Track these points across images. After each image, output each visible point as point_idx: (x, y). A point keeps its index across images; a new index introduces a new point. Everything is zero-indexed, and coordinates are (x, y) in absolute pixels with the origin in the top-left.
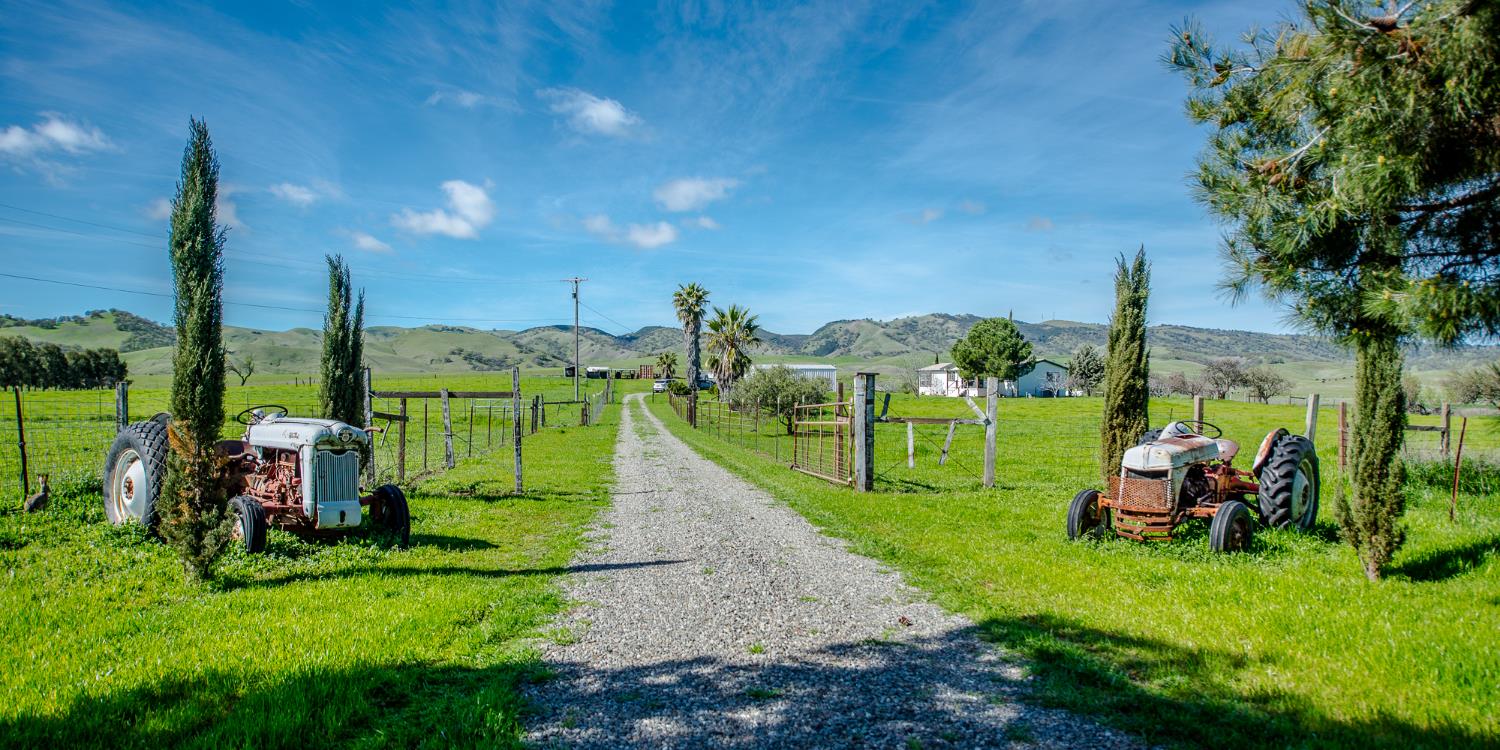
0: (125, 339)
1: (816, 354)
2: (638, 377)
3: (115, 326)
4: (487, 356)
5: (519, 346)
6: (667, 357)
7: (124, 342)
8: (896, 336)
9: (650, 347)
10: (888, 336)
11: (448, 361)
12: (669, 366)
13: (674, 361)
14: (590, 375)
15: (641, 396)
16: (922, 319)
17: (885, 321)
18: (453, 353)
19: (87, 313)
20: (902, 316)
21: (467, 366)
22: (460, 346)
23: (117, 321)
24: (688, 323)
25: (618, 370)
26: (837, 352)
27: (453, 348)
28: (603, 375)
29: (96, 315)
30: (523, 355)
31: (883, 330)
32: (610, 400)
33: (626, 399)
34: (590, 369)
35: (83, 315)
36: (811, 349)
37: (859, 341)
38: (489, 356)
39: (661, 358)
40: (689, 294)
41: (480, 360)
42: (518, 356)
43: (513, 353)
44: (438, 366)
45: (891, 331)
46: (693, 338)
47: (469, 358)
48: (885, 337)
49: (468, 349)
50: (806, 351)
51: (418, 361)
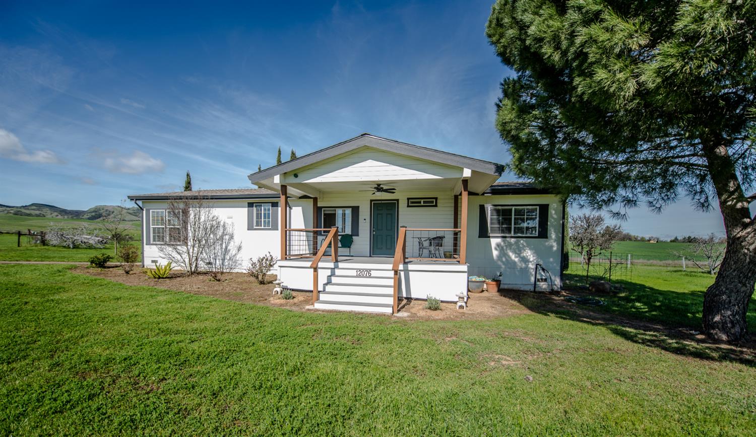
1: (89, 219)
8: (134, 214)
10: (130, 213)
26: (101, 218)
31: (126, 211)
36: (85, 216)
37: (112, 215)
45: (131, 212)
48: (128, 214)
50: (83, 217)
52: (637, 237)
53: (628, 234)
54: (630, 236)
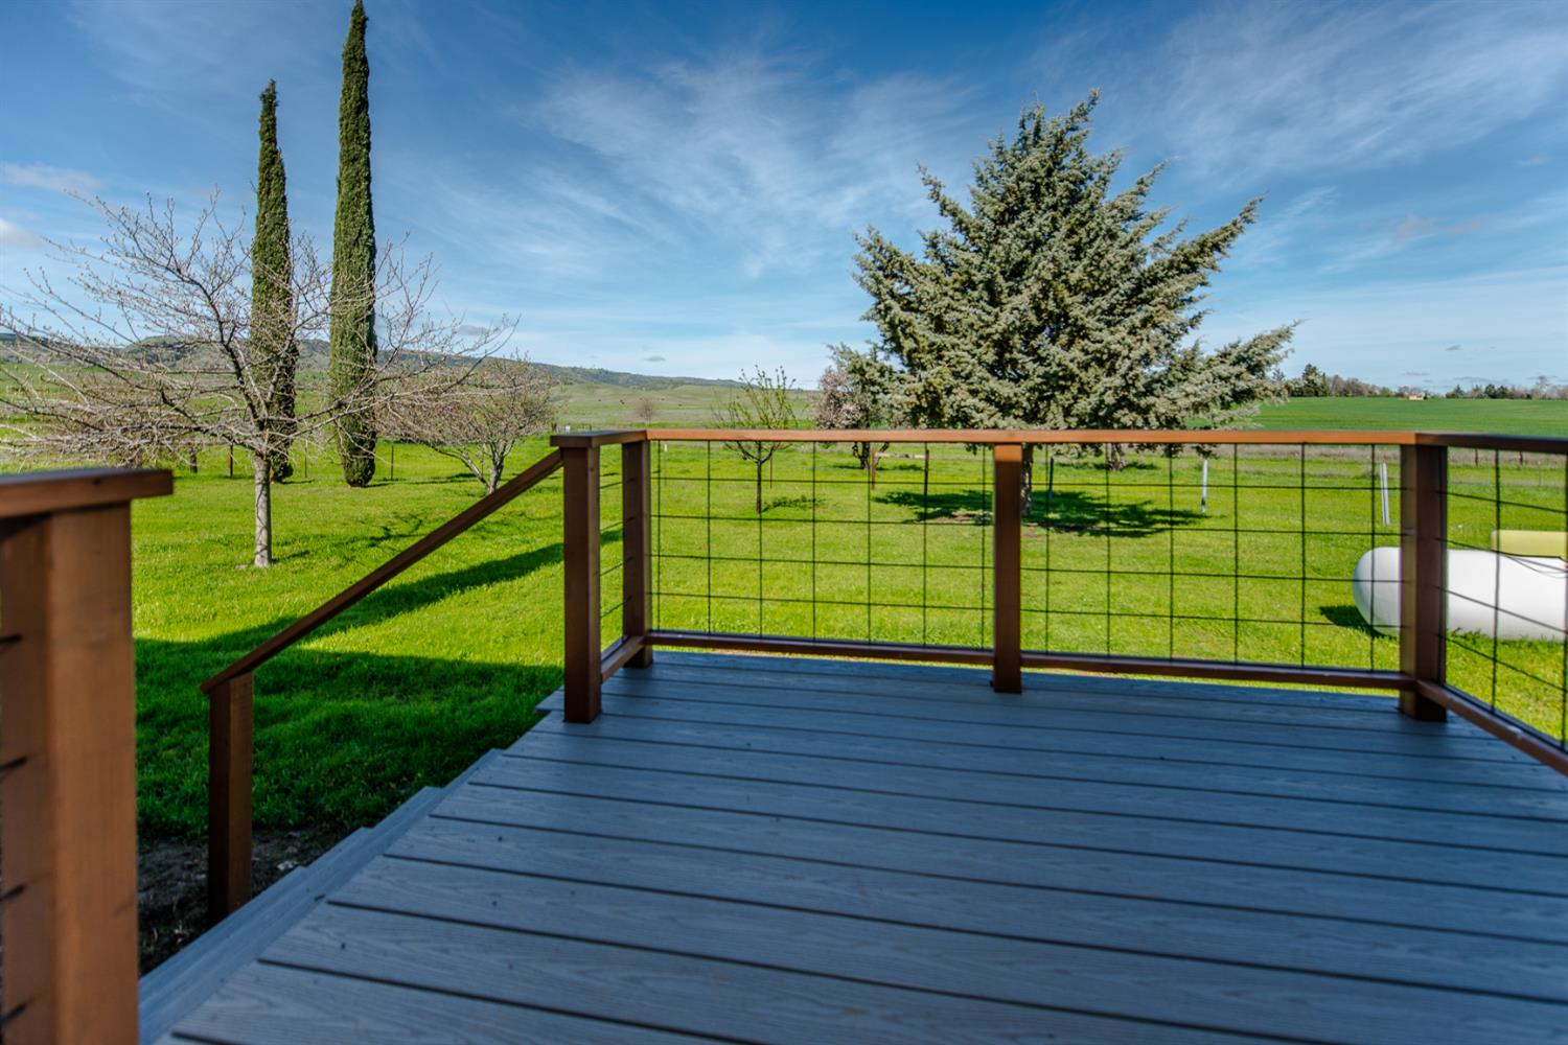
52: (1374, 387)
53: (1353, 383)
54: (1358, 386)
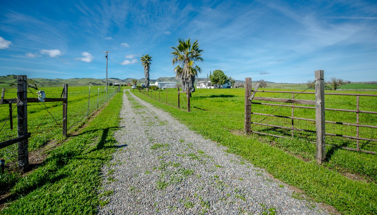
0: (15, 80)
2: (127, 86)
3: (13, 78)
4: (96, 83)
5: (103, 81)
6: (135, 80)
7: (15, 81)
9: (128, 82)
11: (89, 84)
12: (135, 83)
13: (136, 81)
14: (115, 85)
15: (129, 90)
16: (174, 77)
17: (168, 77)
18: (89, 83)
19: (7, 75)
20: (171, 77)
21: (92, 85)
22: (91, 81)
23: (13, 77)
24: (145, 67)
25: (122, 84)
27: (90, 82)
28: (118, 85)
29: (9, 76)
30: (104, 83)
32: (119, 91)
33: (124, 91)
34: (115, 84)
35: (6, 76)
38: (97, 83)
39: (133, 81)
40: (146, 57)
41: (95, 84)
42: (103, 83)
43: (102, 83)
44: (87, 85)
46: (147, 71)
47: (93, 84)
49: (93, 82)
51: (82, 84)
